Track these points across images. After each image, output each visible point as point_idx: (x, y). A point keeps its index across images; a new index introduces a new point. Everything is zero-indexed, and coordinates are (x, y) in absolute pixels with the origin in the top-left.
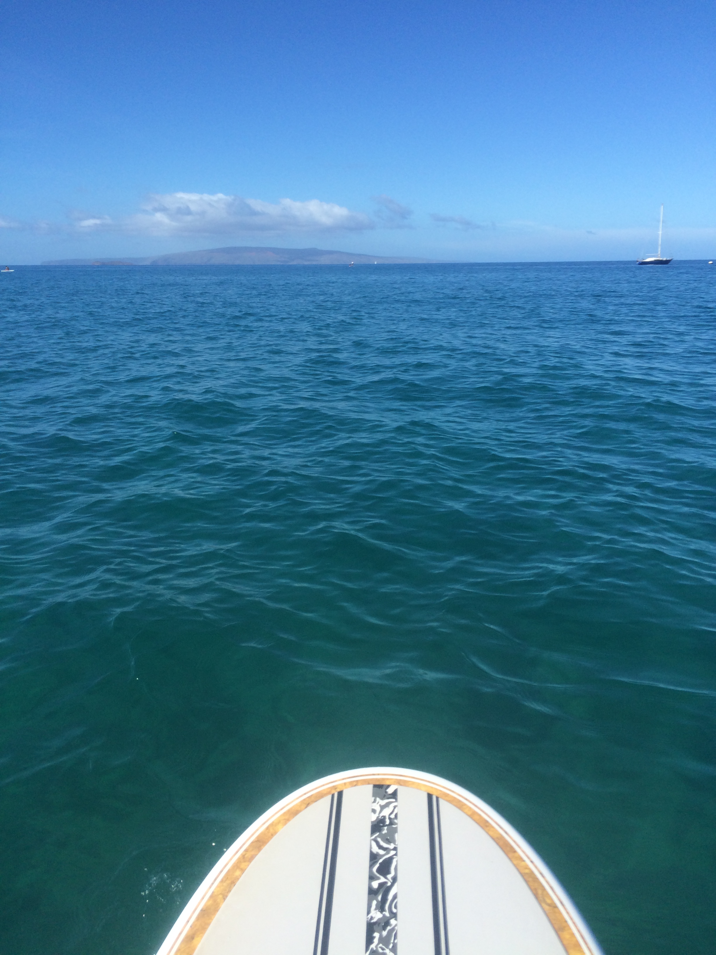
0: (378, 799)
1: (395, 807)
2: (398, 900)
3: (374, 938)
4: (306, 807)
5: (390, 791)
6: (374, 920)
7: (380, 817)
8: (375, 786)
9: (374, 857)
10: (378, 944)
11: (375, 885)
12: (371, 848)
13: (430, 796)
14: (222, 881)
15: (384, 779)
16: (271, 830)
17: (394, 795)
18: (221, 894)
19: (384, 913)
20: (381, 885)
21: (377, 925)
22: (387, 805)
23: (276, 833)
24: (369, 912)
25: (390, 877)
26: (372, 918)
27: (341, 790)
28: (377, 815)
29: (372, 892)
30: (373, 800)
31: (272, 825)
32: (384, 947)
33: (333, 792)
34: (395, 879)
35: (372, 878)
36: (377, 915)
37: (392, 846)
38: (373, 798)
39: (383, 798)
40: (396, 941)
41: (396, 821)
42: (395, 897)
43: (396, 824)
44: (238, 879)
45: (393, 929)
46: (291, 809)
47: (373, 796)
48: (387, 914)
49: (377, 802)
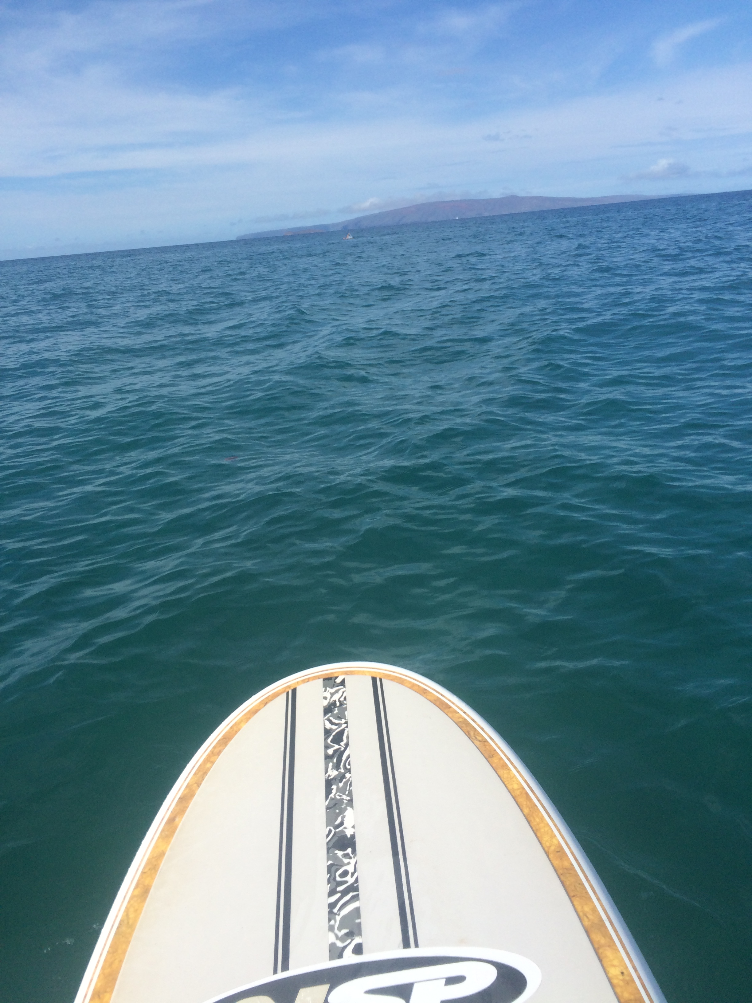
0: (328, 689)
1: (343, 692)
2: (351, 759)
3: (333, 789)
4: (265, 706)
5: (338, 681)
6: (332, 777)
7: (331, 702)
8: (324, 680)
9: (327, 732)
10: (336, 793)
11: (330, 751)
12: (325, 725)
13: (374, 680)
14: (195, 774)
15: (332, 673)
16: (235, 729)
17: (343, 683)
18: (195, 783)
19: (339, 770)
20: (335, 751)
21: (334, 780)
22: (337, 692)
23: (239, 730)
24: (326, 772)
25: (342, 744)
26: (329, 776)
27: (295, 687)
28: (328, 700)
29: (328, 758)
30: (324, 690)
31: (235, 724)
32: (341, 794)
33: (287, 691)
34: (347, 745)
35: (327, 747)
36: (333, 773)
37: (343, 721)
38: (324, 689)
39: (332, 687)
40: (351, 789)
41: (345, 702)
42: (348, 757)
43: (346, 704)
44: (209, 769)
45: (349, 780)
46: (251, 709)
47: (323, 687)
48: (342, 771)
49: (327, 691)
